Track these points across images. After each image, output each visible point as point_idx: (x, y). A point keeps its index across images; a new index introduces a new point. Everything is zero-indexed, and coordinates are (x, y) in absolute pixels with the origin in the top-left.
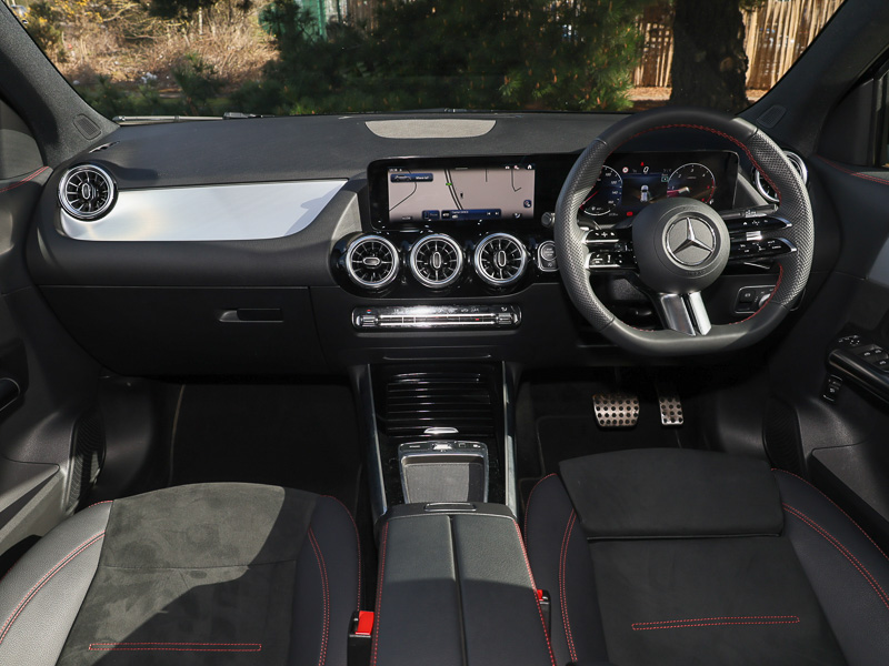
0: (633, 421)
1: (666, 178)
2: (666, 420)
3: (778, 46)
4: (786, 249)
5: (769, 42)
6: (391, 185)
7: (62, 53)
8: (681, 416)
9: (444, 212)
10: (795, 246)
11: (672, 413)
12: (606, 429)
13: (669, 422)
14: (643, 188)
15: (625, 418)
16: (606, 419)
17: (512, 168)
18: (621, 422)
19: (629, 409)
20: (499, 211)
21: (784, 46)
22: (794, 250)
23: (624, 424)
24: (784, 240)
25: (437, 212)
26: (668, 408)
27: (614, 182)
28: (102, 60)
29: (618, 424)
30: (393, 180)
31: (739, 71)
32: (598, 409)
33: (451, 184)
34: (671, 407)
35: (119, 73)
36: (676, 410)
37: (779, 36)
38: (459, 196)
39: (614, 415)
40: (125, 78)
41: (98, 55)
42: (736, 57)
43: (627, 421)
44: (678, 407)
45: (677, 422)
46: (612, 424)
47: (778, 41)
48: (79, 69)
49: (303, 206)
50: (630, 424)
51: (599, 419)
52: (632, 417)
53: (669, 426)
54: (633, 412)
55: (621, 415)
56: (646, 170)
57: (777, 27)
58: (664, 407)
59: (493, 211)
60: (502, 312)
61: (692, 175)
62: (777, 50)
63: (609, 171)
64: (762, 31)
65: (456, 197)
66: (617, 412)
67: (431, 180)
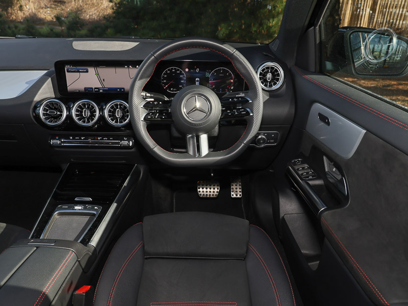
0: (216, 195)
1: (208, 75)
2: (233, 195)
3: (361, 13)
4: (248, 113)
5: (357, 11)
6: (67, 74)
7: (21, 6)
8: (241, 193)
9: (95, 88)
10: (253, 113)
11: (236, 192)
12: (203, 198)
13: (235, 196)
14: (196, 79)
15: (212, 193)
16: (202, 194)
17: (128, 67)
18: (210, 195)
19: (214, 189)
20: (124, 89)
21: (364, 13)
22: (251, 114)
23: (211, 196)
24: (248, 110)
25: (92, 88)
26: (235, 189)
27: (181, 76)
28: (41, 11)
29: (208, 196)
30: (68, 71)
31: (336, 24)
32: (199, 188)
33: (97, 74)
34: (236, 189)
35: (49, 17)
36: (239, 190)
37: (362, 8)
38: (102, 81)
39: (207, 192)
40: (51, 19)
41: (39, 8)
42: (335, 18)
43: (213, 195)
44: (240, 188)
45: (238, 196)
46: (205, 196)
47: (361, 11)
48: (29, 14)
49: (27, 83)
50: (214, 196)
51: (200, 193)
52: (216, 193)
53: (235, 198)
54: (216, 190)
55: (210, 192)
56: (197, 70)
57: (361, 4)
58: (233, 188)
59: (121, 89)
60: (124, 140)
61: (222, 73)
62: (361, 15)
63: (178, 70)
64: (354, 5)
65: (101, 81)
66: (208, 190)
67: (87, 72)
